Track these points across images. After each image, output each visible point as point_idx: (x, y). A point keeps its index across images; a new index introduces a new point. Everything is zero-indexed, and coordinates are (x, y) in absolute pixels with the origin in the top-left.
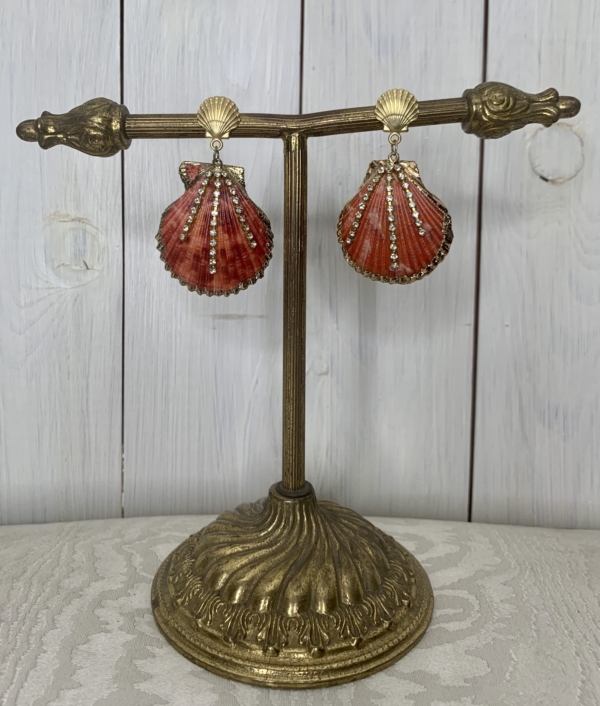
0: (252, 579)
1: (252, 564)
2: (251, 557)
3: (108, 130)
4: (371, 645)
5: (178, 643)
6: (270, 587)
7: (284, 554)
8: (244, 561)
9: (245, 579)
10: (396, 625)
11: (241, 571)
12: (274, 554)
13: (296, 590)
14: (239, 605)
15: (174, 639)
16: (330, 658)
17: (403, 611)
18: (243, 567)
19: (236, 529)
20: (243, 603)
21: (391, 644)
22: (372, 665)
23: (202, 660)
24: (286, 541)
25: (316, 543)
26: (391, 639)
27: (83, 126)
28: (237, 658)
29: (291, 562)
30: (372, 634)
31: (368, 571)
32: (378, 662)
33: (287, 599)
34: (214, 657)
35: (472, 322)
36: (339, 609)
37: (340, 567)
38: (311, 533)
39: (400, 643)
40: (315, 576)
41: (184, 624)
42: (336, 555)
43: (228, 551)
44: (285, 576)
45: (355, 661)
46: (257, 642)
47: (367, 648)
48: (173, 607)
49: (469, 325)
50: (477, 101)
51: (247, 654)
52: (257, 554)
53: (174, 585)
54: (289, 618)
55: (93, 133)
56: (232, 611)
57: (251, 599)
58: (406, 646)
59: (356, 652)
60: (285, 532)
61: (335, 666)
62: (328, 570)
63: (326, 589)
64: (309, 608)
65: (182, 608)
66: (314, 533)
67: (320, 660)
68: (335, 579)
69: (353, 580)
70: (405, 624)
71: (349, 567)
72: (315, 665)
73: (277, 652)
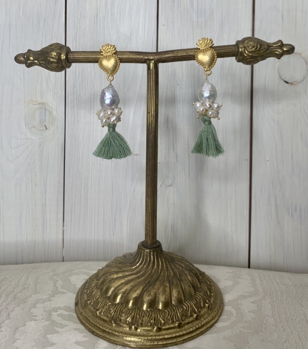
0: (126, 291)
1: (127, 283)
2: (126, 279)
3: (59, 59)
4: (186, 327)
5: (86, 324)
6: (135, 295)
7: (144, 277)
8: (123, 281)
9: (123, 290)
10: (201, 316)
11: (121, 286)
12: (138, 278)
13: (148, 296)
14: (118, 304)
15: (84, 322)
16: (164, 332)
17: (205, 309)
18: (122, 284)
19: (120, 265)
20: (121, 303)
21: (197, 327)
22: (186, 337)
23: (98, 332)
24: (145, 271)
25: (161, 272)
26: (197, 324)
27: (47, 57)
28: (115, 331)
29: (147, 282)
30: (187, 321)
31: (187, 288)
32: (190, 336)
33: (144, 301)
34: (104, 331)
35: (249, 158)
36: (171, 307)
37: (173, 285)
38: (159, 268)
39: (202, 326)
40: (158, 289)
41: (90, 314)
42: (171, 279)
43: (115, 276)
44: (143, 289)
45: (177, 334)
46: (126, 324)
47: (184, 328)
48: (85, 306)
49: (247, 160)
50: (241, 46)
51: (121, 329)
52: (129, 278)
53: (87, 294)
54: (143, 311)
55: (52, 60)
56: (115, 307)
57: (125, 301)
58: (205, 328)
59: (178, 330)
60: (145, 266)
61: (166, 337)
62: (166, 286)
63: (164, 296)
64: (154, 306)
65: (89, 306)
66: (160, 267)
67: (159, 333)
68: (169, 291)
69: (179, 292)
70: (206, 316)
71: (177, 285)
72: (156, 336)
73: (136, 329)
